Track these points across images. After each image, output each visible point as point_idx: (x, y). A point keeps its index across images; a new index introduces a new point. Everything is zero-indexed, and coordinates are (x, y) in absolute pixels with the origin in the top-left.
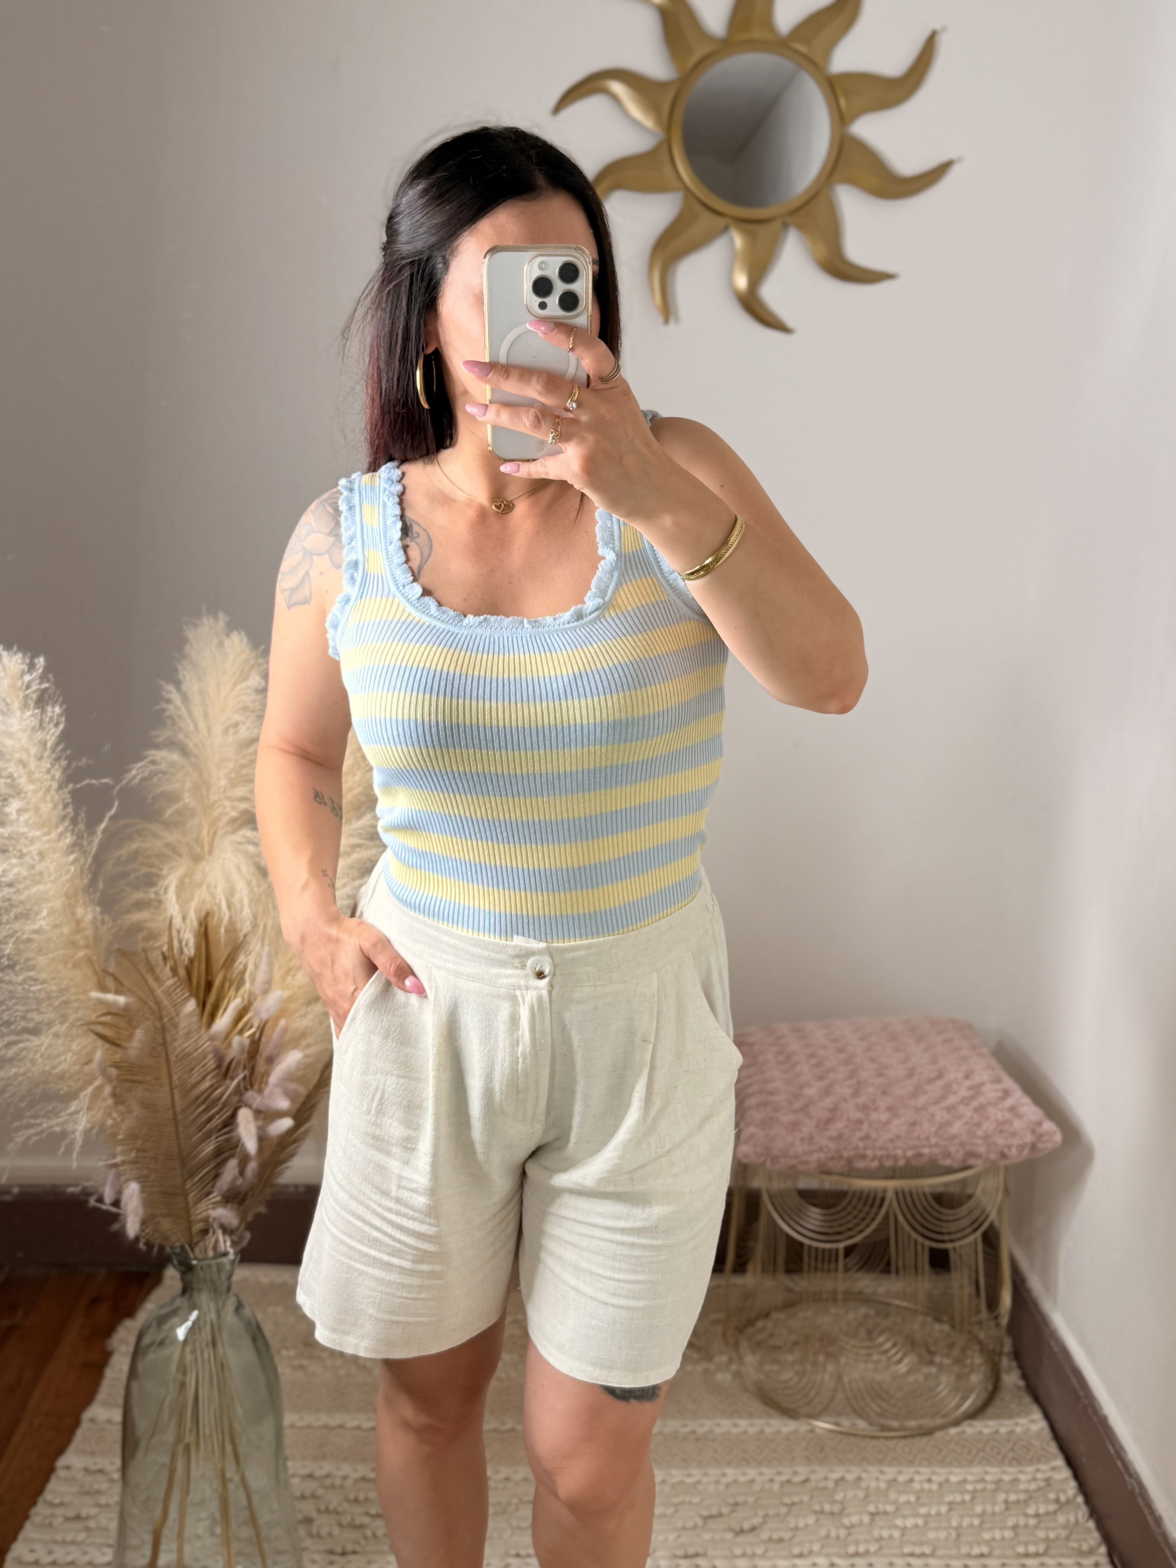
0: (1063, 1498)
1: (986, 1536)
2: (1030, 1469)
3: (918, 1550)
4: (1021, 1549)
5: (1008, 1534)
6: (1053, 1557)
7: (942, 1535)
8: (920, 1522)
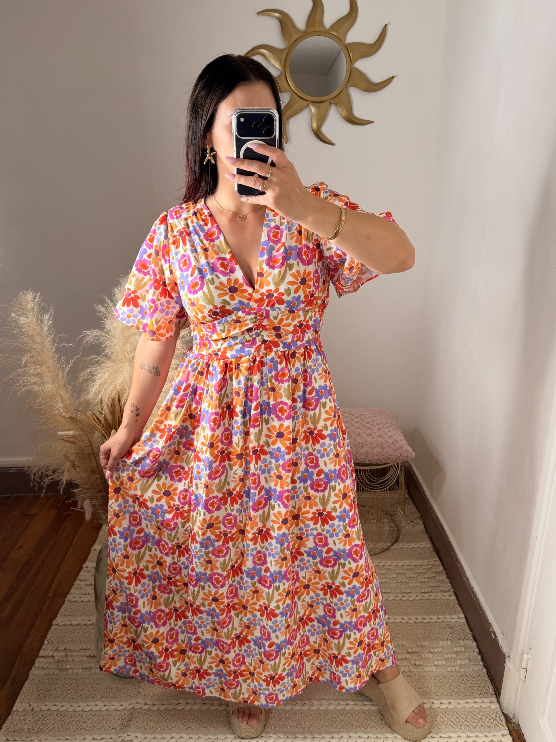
0: (438, 571)
1: (411, 585)
2: (426, 561)
3: (386, 591)
4: (423, 591)
5: (418, 585)
6: (434, 593)
7: (395, 585)
8: (387, 580)
